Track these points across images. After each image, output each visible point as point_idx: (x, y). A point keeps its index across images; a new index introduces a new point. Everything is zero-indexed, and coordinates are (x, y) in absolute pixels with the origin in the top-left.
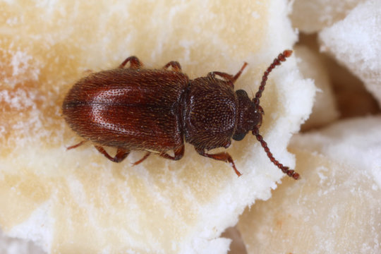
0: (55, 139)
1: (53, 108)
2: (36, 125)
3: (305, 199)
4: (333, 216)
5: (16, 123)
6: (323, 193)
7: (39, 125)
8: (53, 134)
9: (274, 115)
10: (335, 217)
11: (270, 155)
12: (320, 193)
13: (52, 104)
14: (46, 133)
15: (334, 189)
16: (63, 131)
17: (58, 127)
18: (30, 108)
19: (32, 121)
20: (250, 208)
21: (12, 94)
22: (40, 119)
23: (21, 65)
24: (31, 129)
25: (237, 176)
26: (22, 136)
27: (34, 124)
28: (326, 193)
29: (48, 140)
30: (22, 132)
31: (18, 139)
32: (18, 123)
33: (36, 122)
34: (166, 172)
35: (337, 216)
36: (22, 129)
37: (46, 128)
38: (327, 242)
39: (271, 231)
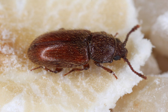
0: (24, 68)
1: (23, 55)
2: (14, 62)
3: (149, 93)
4: (164, 98)
5: (4, 60)
6: (158, 89)
7: (16, 62)
8: (23, 66)
9: (133, 54)
10: (165, 98)
11: (132, 69)
12: (156, 89)
13: (22, 53)
14: (19, 66)
15: (163, 87)
16: (28, 65)
17: (25, 63)
18: (11, 54)
19: (12, 60)
20: (122, 96)
21: (2, 47)
22: (16, 59)
23: (7, 36)
24: (12, 64)
25: (116, 79)
26: (7, 67)
27: (13, 61)
28: (160, 89)
29: (20, 69)
30: (7, 64)
31: (5, 67)
32: (6, 60)
33: (14, 60)
34: (80, 81)
35: (166, 97)
36: (8, 63)
37: (20, 63)
38: (161, 109)
39: (133, 109)
